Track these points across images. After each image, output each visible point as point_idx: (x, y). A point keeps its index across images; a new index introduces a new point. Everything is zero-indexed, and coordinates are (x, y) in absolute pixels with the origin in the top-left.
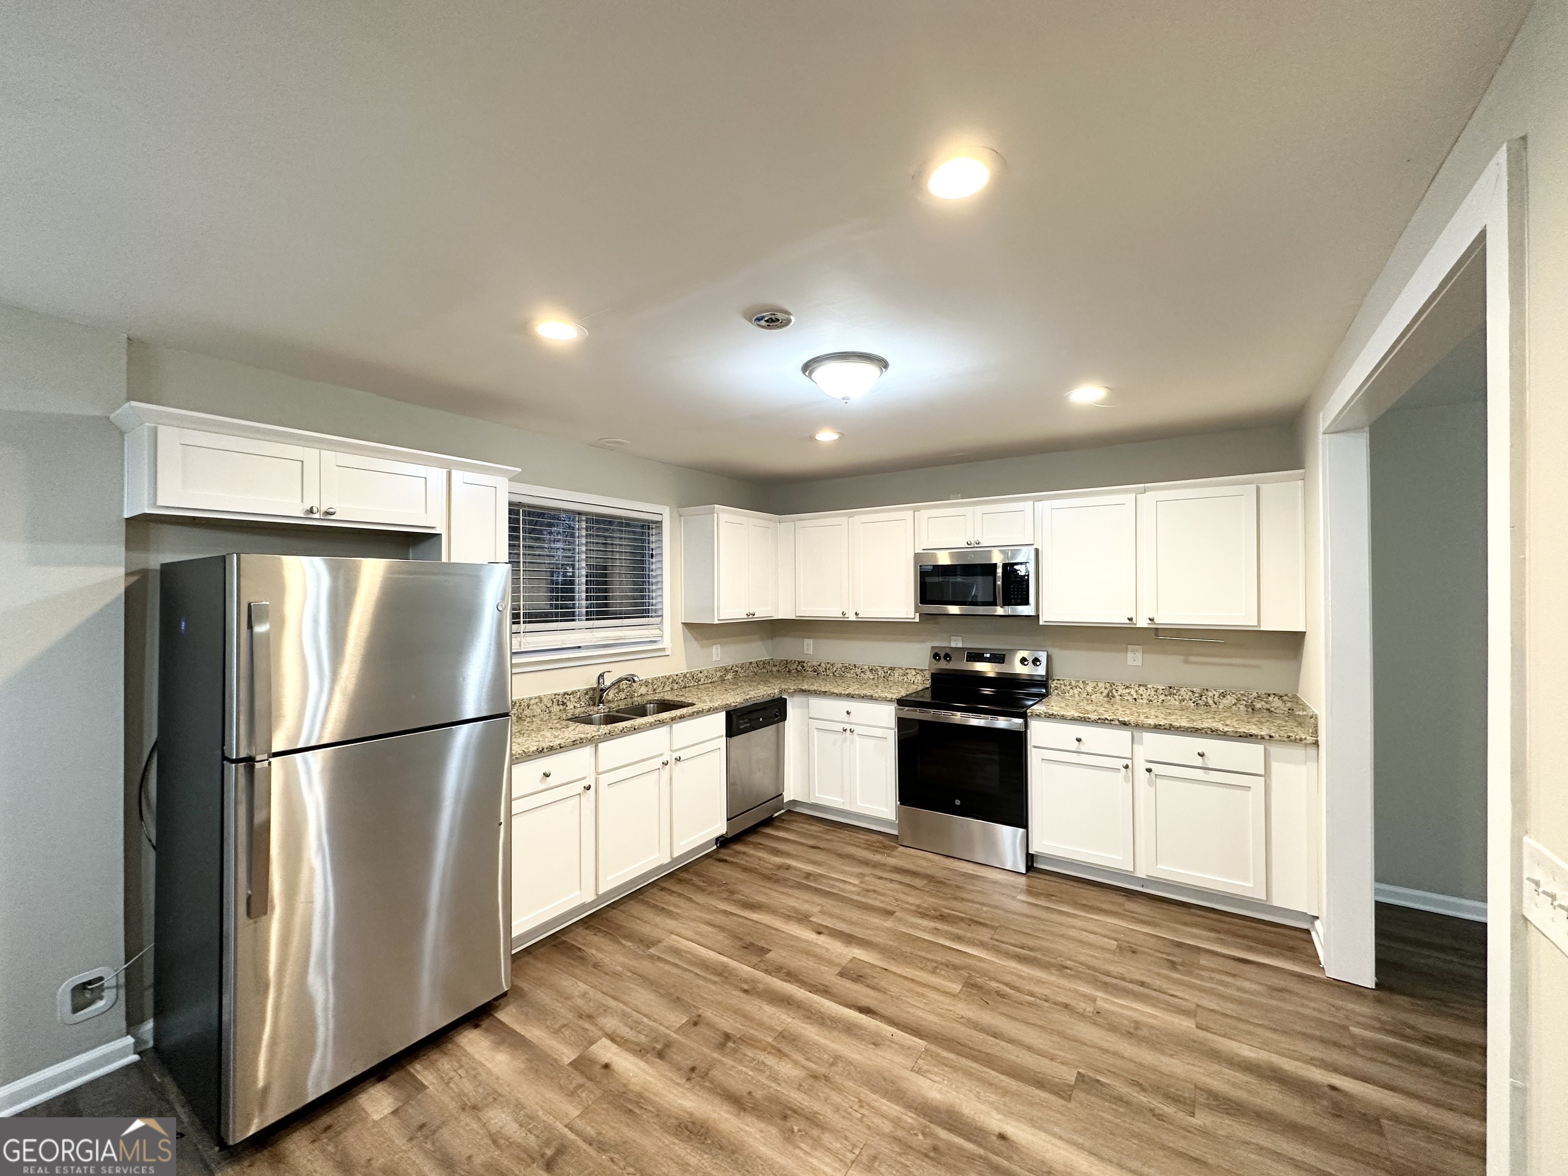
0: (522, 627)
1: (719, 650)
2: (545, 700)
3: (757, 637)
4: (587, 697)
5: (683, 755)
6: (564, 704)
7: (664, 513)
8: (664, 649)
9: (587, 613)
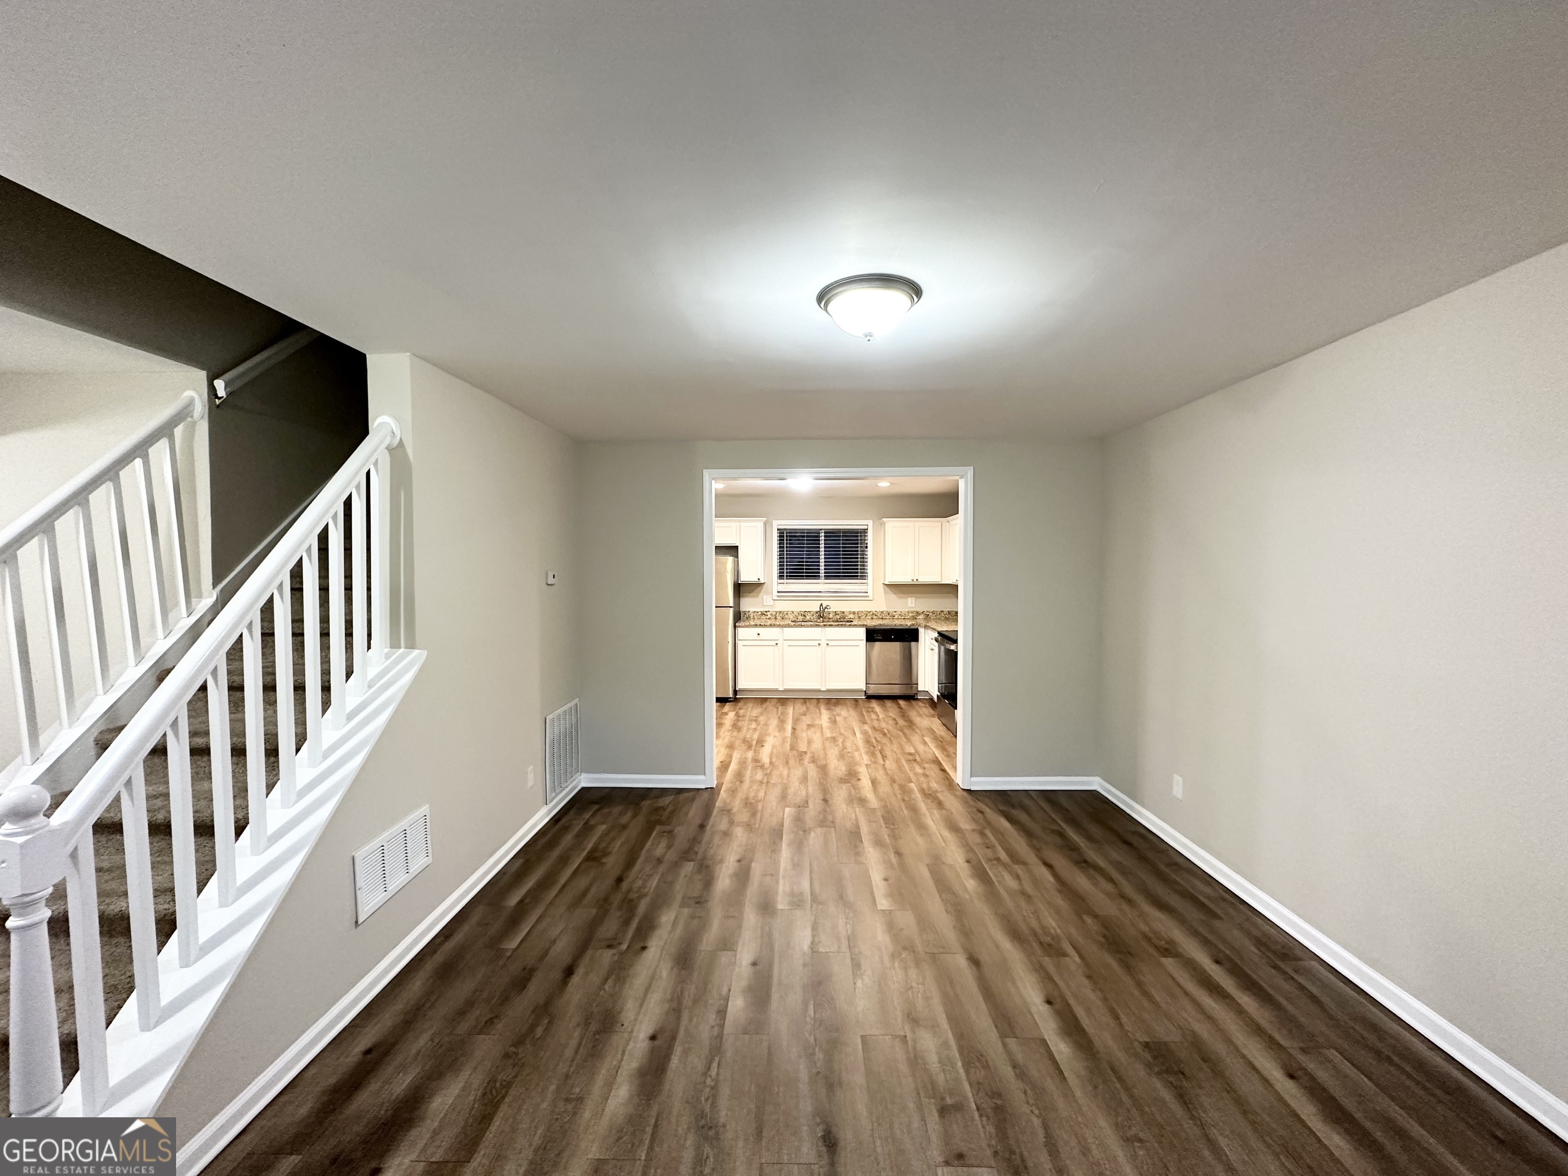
0: (785, 581)
1: (914, 601)
2: (795, 613)
3: (952, 595)
4: (817, 615)
5: (831, 643)
6: (804, 616)
7: (870, 523)
8: (868, 596)
9: (825, 576)
